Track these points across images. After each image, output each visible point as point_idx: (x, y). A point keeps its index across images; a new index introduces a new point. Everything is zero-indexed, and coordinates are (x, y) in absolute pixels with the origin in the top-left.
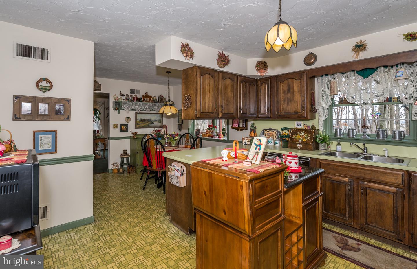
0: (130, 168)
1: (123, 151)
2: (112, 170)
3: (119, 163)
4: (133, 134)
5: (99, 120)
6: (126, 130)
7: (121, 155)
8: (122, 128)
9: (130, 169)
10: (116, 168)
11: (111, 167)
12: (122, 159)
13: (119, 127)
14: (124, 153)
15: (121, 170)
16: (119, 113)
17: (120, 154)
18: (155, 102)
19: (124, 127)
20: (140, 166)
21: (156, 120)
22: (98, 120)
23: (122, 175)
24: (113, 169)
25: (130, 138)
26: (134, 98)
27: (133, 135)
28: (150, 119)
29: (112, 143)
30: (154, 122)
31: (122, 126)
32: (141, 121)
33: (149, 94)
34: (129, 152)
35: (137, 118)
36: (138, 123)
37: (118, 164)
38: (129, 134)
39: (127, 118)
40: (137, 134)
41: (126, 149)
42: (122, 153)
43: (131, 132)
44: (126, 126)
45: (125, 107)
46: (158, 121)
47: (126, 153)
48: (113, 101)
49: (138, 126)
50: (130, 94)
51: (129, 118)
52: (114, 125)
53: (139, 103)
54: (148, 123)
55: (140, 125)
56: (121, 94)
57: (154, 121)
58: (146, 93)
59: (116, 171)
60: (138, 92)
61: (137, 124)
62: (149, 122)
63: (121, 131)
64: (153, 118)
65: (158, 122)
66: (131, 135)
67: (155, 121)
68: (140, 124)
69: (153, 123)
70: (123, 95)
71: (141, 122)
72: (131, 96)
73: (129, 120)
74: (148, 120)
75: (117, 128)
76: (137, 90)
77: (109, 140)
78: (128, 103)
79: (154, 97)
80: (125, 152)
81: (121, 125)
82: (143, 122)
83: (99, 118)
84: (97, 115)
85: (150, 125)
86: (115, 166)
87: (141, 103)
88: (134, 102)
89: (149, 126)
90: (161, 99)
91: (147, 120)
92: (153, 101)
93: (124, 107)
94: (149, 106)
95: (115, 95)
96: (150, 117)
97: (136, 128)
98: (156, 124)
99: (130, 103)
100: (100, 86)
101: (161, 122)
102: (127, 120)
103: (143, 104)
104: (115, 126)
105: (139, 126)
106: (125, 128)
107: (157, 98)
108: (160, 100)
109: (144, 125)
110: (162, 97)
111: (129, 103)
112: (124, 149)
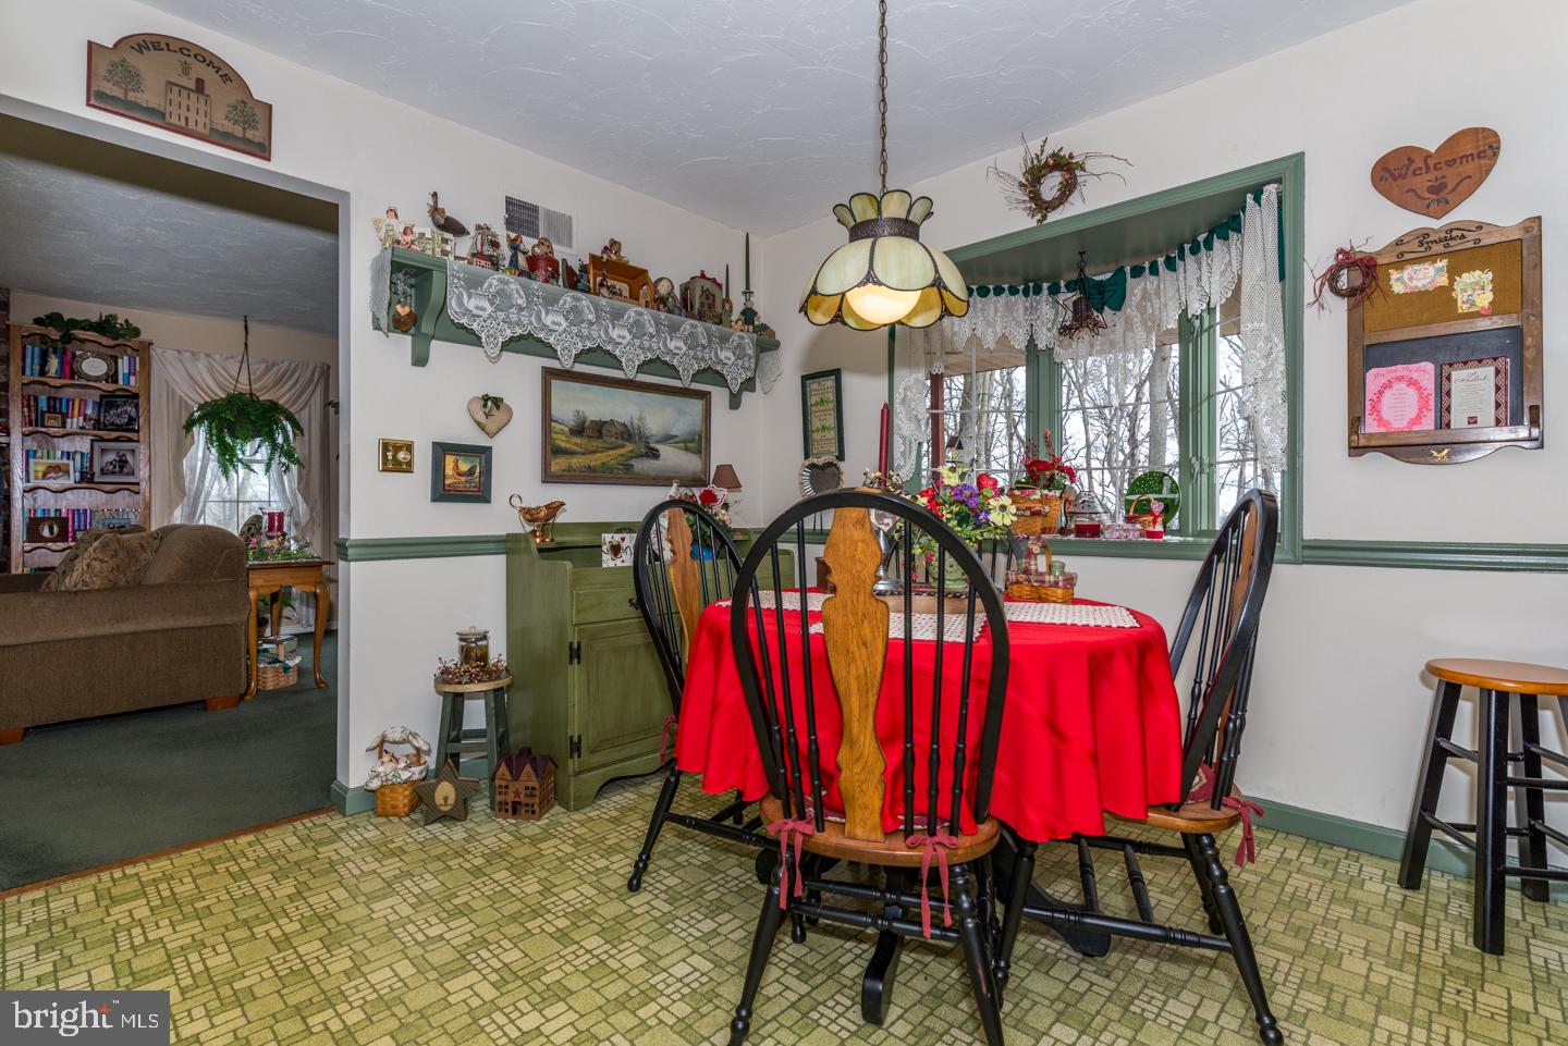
0: (516, 777)
1: (456, 644)
2: (373, 791)
3: (429, 736)
4: (529, 514)
5: (294, 468)
6: (479, 493)
7: (445, 671)
8: (449, 471)
9: (520, 785)
10: (405, 775)
11: (358, 770)
12: (454, 707)
13: (423, 460)
14: (466, 654)
15: (445, 792)
16: (420, 360)
17: (436, 669)
18: (670, 311)
19: (464, 467)
20: (593, 752)
21: (674, 432)
22: (288, 468)
23: (458, 833)
24: (375, 784)
25: (506, 545)
26: (533, 262)
27: (529, 528)
28: (635, 421)
29: (360, 581)
30: (658, 446)
31: (450, 460)
32: (579, 430)
33: (632, 256)
34: (498, 651)
35: (556, 411)
36: (563, 445)
37: (420, 743)
38: (498, 518)
39: (486, 399)
40: (561, 518)
41: (480, 629)
42: (453, 657)
43: (516, 501)
44: (476, 462)
45: (471, 304)
46: (685, 442)
47: (484, 657)
48: (376, 260)
49: (558, 464)
50: (502, 233)
51: (497, 402)
52: (386, 446)
53: (568, 298)
54: (622, 451)
55: (576, 461)
56: (435, 210)
57: (658, 442)
58: (614, 245)
59: (402, 799)
60: (563, 226)
61: (551, 450)
62: (629, 447)
63: (443, 492)
64: (657, 416)
65: (687, 449)
66: (516, 525)
67: (667, 439)
68: (573, 453)
69: (654, 454)
70: (452, 227)
71: (578, 440)
72: (514, 246)
73: (499, 416)
74: (627, 433)
75: (407, 468)
76: (548, 213)
77: (342, 563)
78: (494, 280)
79: (661, 279)
80: (473, 651)
81: (441, 450)
82: (596, 443)
83: (289, 455)
84: (280, 440)
85: (640, 465)
86: (394, 759)
87: (585, 301)
88: (535, 285)
89: (629, 467)
90: (707, 294)
91: (620, 428)
92: (660, 302)
93: (460, 302)
94: (637, 329)
95: (393, 212)
96: (636, 415)
97: (549, 477)
98: (671, 457)
99: (507, 283)
100: (260, 114)
101: (698, 452)
102: (482, 418)
103: (597, 309)
104: (394, 457)
105: (570, 469)
106: (471, 472)
107: (677, 292)
108: (702, 305)
109: (597, 460)
110: (708, 285)
111: (502, 281)
112: (465, 629)
